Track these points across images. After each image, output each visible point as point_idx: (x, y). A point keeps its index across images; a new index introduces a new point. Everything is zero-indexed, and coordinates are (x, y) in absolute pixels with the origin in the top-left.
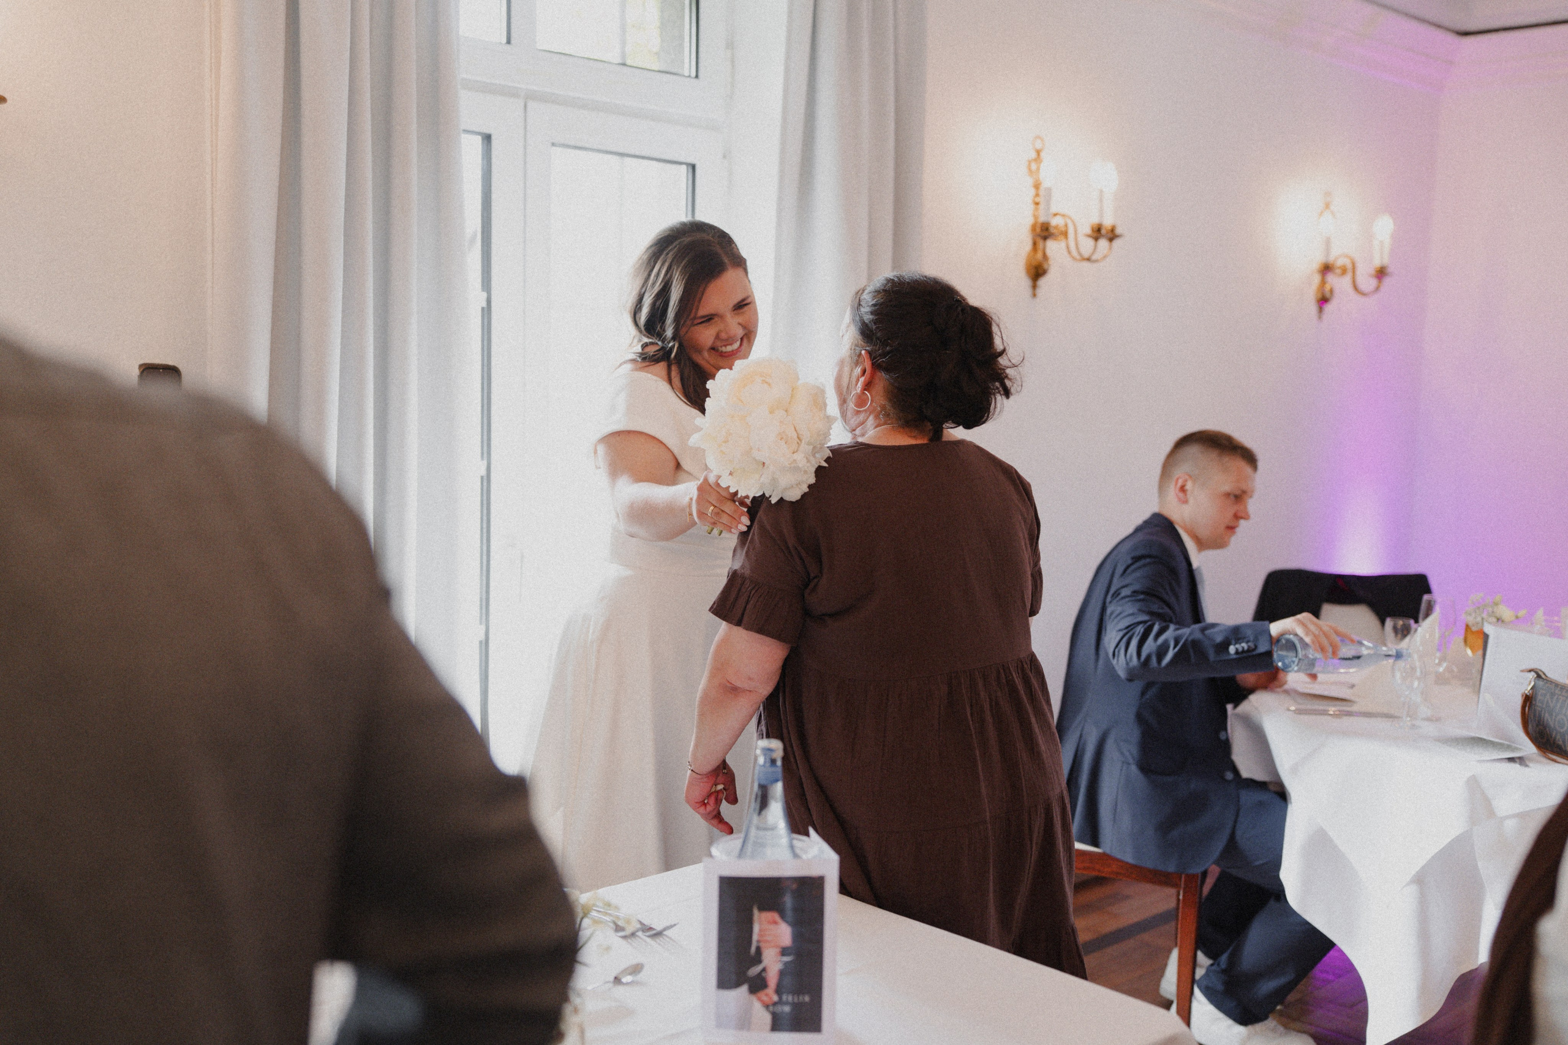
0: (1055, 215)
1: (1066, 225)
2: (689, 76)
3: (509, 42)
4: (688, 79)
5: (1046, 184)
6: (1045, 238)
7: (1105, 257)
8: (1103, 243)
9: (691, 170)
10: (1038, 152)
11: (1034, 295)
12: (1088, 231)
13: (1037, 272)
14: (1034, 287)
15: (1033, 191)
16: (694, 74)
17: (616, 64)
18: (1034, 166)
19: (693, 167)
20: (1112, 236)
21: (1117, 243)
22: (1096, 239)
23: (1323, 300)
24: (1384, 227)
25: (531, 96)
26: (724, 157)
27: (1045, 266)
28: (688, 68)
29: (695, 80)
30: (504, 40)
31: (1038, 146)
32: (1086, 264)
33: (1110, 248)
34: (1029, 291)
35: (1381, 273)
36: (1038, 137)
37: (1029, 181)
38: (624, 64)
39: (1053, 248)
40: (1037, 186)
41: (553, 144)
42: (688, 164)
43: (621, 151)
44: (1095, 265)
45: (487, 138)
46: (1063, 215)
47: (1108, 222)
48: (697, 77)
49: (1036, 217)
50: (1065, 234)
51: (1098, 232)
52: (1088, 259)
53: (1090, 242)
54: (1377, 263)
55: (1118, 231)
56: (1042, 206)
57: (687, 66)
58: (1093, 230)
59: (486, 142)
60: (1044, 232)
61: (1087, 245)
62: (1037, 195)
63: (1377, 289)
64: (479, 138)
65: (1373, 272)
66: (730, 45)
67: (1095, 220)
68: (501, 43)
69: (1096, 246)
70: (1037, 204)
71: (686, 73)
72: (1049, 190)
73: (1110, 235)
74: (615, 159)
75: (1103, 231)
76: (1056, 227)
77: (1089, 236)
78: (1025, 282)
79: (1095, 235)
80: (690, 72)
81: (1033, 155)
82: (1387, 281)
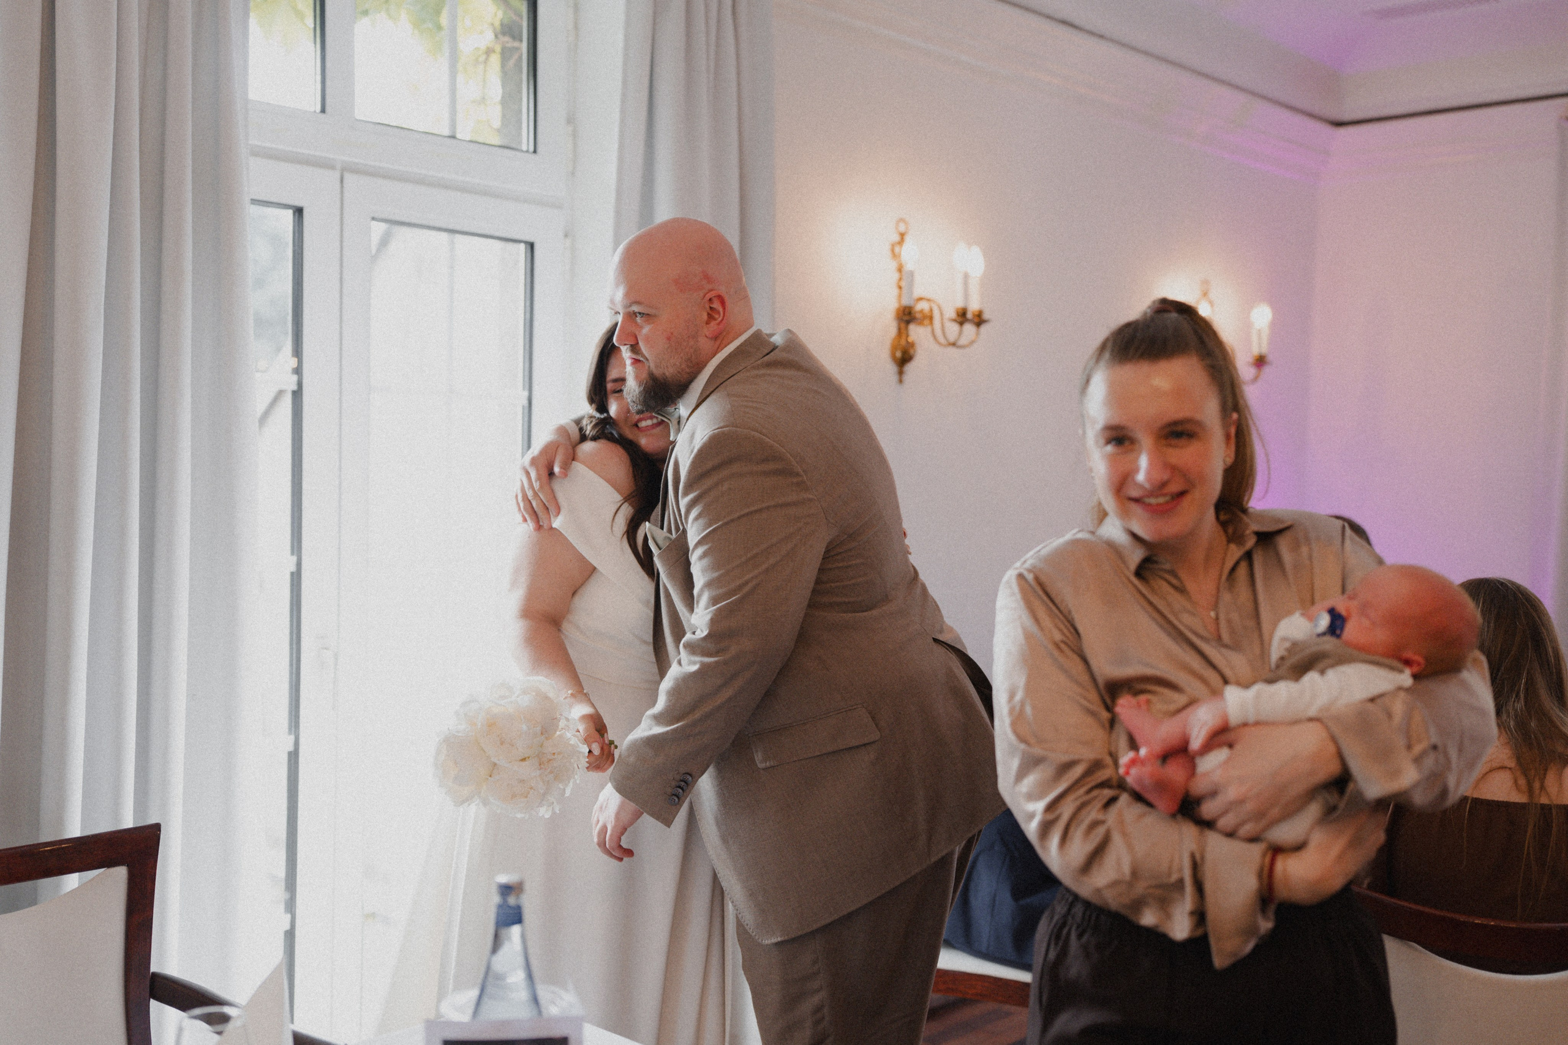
0: (921, 299)
1: (931, 310)
2: (527, 151)
3: (323, 111)
4: (526, 154)
5: (909, 266)
6: (908, 322)
7: (972, 342)
8: (969, 329)
9: (528, 249)
10: (902, 235)
11: (901, 381)
12: (953, 315)
13: (903, 358)
14: (901, 373)
15: (896, 276)
16: (532, 149)
17: (446, 137)
18: (897, 249)
19: (531, 246)
20: (979, 320)
21: (984, 328)
22: (961, 324)
24: (1262, 316)
25: (347, 169)
26: (566, 236)
27: (912, 352)
28: (526, 143)
29: (533, 156)
30: (318, 108)
31: (902, 228)
32: (952, 351)
33: (978, 334)
34: (894, 378)
35: (1260, 362)
36: (902, 220)
37: (894, 265)
38: (453, 137)
39: (917, 333)
40: (900, 269)
41: (373, 219)
42: (526, 242)
43: (451, 227)
44: (961, 351)
45: (299, 212)
46: (928, 300)
47: (974, 306)
48: (535, 152)
49: (901, 301)
50: (931, 318)
51: (962, 316)
52: (954, 344)
53: (955, 327)
54: (1256, 351)
55: (986, 316)
56: (904, 291)
57: (525, 140)
58: (958, 315)
59: (297, 214)
60: (907, 316)
61: (953, 329)
62: (900, 279)
63: (1256, 379)
64: (290, 212)
65: (1251, 360)
66: (571, 120)
67: (960, 304)
68: (315, 112)
69: (960, 333)
70: (900, 288)
71: (524, 148)
72: (912, 274)
73: (976, 320)
74: (444, 236)
75: (969, 316)
76: (921, 311)
77: (955, 320)
78: (891, 368)
79: (960, 319)
80: (528, 148)
81: (897, 238)
82: (1267, 370)
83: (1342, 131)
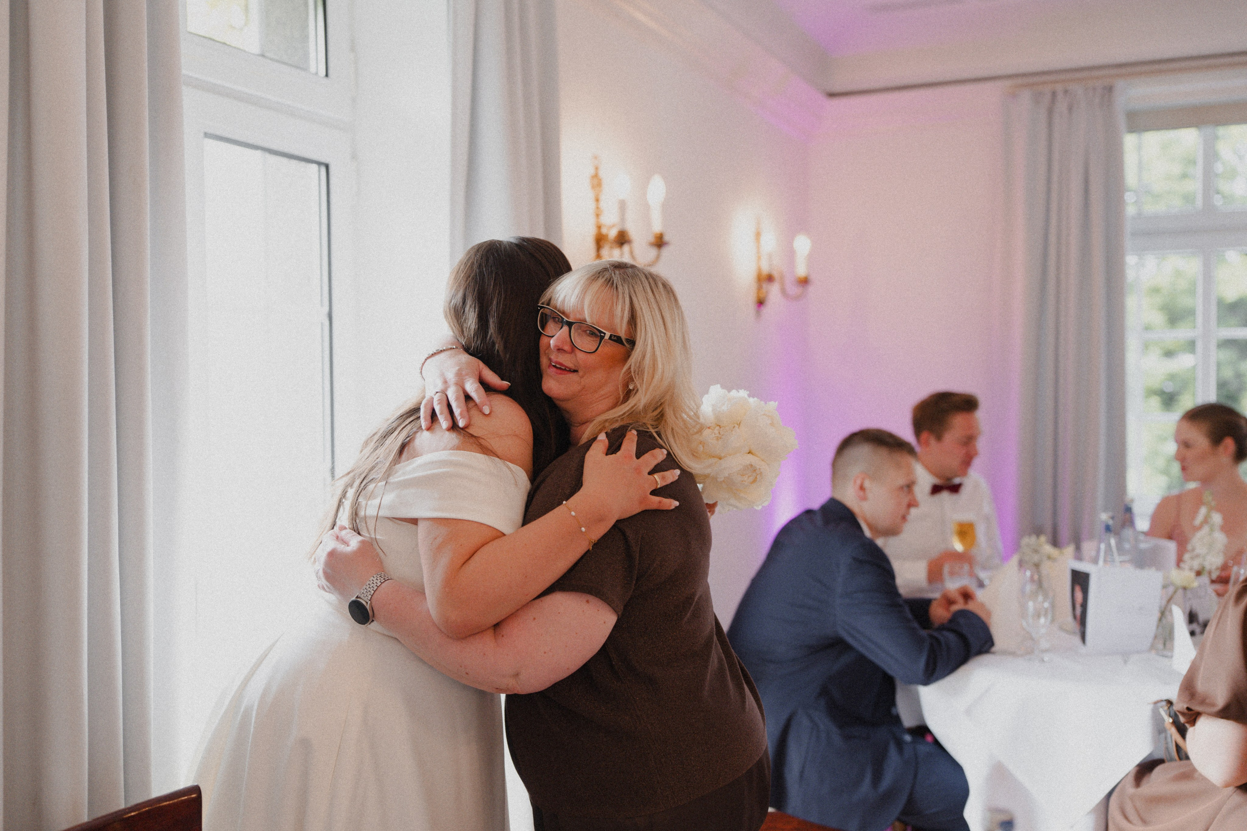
2: (318, 75)
4: (318, 77)
6: (622, 244)
7: (655, 262)
9: (323, 169)
10: (597, 168)
15: (592, 205)
16: (323, 72)
18: (593, 182)
19: (327, 167)
20: (662, 244)
21: (664, 249)
23: (760, 303)
24: (803, 245)
26: (352, 159)
28: (315, 66)
29: (325, 79)
31: (596, 163)
33: (659, 255)
35: (803, 282)
36: (595, 156)
37: (591, 195)
40: (597, 200)
41: (207, 135)
42: (319, 164)
43: (264, 145)
47: (660, 231)
48: (327, 75)
49: (599, 227)
54: (799, 273)
55: (664, 239)
57: (313, 64)
58: (655, 240)
60: (621, 240)
62: (598, 208)
63: (801, 294)
65: (796, 281)
66: (353, 49)
70: (598, 216)
71: (314, 72)
73: (660, 243)
74: (258, 153)
80: (318, 70)
82: (810, 288)
83: (835, 102)
